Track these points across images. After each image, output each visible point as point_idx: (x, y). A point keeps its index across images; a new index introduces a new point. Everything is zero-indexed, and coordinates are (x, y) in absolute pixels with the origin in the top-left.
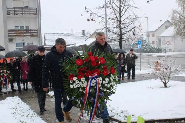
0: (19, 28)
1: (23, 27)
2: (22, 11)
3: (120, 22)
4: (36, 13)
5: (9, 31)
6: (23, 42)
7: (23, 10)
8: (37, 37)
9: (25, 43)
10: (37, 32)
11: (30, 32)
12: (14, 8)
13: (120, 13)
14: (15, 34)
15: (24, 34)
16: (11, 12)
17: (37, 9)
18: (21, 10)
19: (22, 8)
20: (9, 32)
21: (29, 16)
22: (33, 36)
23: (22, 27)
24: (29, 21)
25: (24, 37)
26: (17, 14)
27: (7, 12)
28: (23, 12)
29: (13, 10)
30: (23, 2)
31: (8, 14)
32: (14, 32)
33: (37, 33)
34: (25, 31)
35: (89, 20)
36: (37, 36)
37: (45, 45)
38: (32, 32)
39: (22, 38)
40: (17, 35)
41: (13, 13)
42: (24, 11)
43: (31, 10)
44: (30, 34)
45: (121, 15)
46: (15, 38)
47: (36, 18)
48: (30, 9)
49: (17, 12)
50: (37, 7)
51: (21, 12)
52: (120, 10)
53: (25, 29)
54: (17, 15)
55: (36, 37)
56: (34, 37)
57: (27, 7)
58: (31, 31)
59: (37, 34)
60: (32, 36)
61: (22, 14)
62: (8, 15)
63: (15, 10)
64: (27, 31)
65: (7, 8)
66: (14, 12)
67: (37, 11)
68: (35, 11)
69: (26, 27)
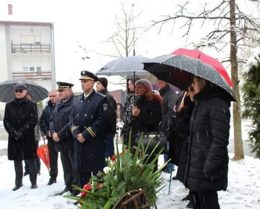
0: (29, 69)
1: (34, 68)
2: (31, 48)
4: (49, 50)
5: (14, 73)
7: (32, 47)
12: (21, 45)
14: (22, 78)
15: (35, 77)
16: (17, 50)
17: (49, 45)
18: (30, 47)
19: (31, 45)
20: (15, 75)
21: (39, 54)
22: (46, 80)
23: (32, 69)
24: (41, 60)
26: (24, 52)
27: (12, 50)
28: (32, 50)
29: (20, 47)
30: (33, 36)
31: (12, 52)
32: (21, 75)
33: (50, 75)
34: (34, 73)
35: (83, 58)
36: (50, 79)
41: (19, 51)
42: (35, 48)
44: (41, 77)
47: (49, 56)
48: (41, 46)
49: (25, 50)
50: (50, 42)
51: (30, 50)
53: (36, 70)
54: (25, 54)
55: (49, 81)
57: (38, 44)
58: (43, 73)
59: (49, 77)
60: (44, 80)
61: (31, 51)
62: (13, 54)
63: (22, 47)
64: (39, 73)
65: (12, 45)
66: (20, 49)
67: (50, 48)
68: (47, 48)
69: (38, 68)
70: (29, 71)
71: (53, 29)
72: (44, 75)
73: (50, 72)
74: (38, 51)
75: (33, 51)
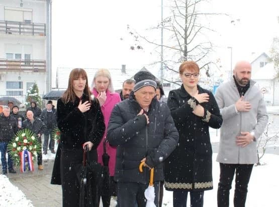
0: (14, 56)
1: (20, 55)
2: (20, 28)
3: (186, 52)
4: (44, 32)
6: (20, 81)
7: (22, 26)
8: (45, 74)
9: (22, 82)
10: (43, 64)
11: (31, 64)
12: (6, 22)
13: (186, 39)
14: (5, 67)
15: (22, 67)
17: (45, 26)
18: (18, 26)
19: (20, 24)
21: (31, 36)
22: (37, 71)
23: (18, 56)
24: (31, 45)
25: (22, 73)
26: (10, 33)
28: (22, 30)
29: (5, 25)
30: (22, 12)
32: (5, 63)
33: (45, 66)
34: (23, 62)
35: (132, 48)
36: (44, 71)
37: (57, 88)
38: (35, 64)
39: (18, 73)
40: (9, 69)
41: (4, 30)
42: (23, 28)
43: (35, 27)
44: (31, 68)
45: (188, 43)
46: (5, 73)
47: (43, 41)
48: (33, 25)
49: (11, 29)
50: (45, 22)
51: (18, 30)
52: (186, 34)
53: (23, 58)
54: (10, 35)
55: (42, 73)
56: (38, 73)
57: (28, 22)
58: (33, 62)
59: (43, 68)
60: (35, 71)
61: (20, 32)
63: (8, 25)
64: (28, 62)
67: (45, 30)
68: (42, 29)
69: (26, 55)
70: (14, 58)
71: (51, 5)
72: (35, 66)
73: (44, 62)
74: (29, 33)
75: (23, 32)
